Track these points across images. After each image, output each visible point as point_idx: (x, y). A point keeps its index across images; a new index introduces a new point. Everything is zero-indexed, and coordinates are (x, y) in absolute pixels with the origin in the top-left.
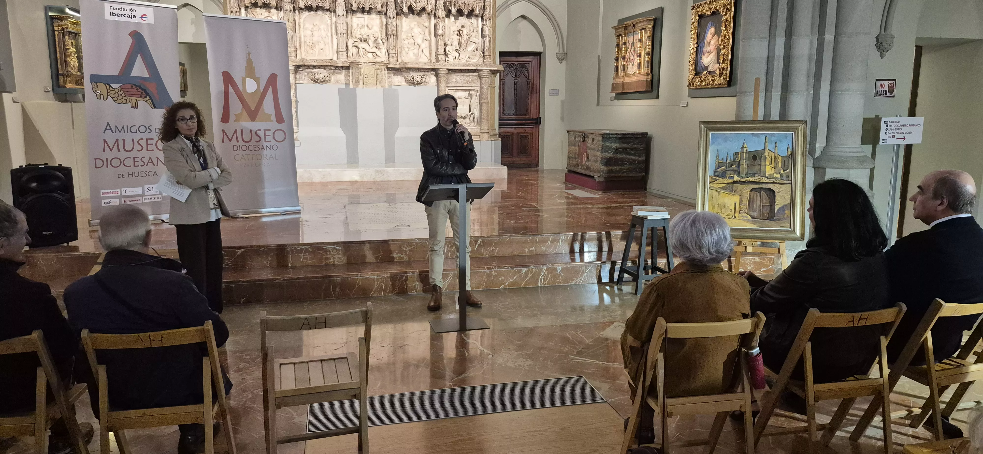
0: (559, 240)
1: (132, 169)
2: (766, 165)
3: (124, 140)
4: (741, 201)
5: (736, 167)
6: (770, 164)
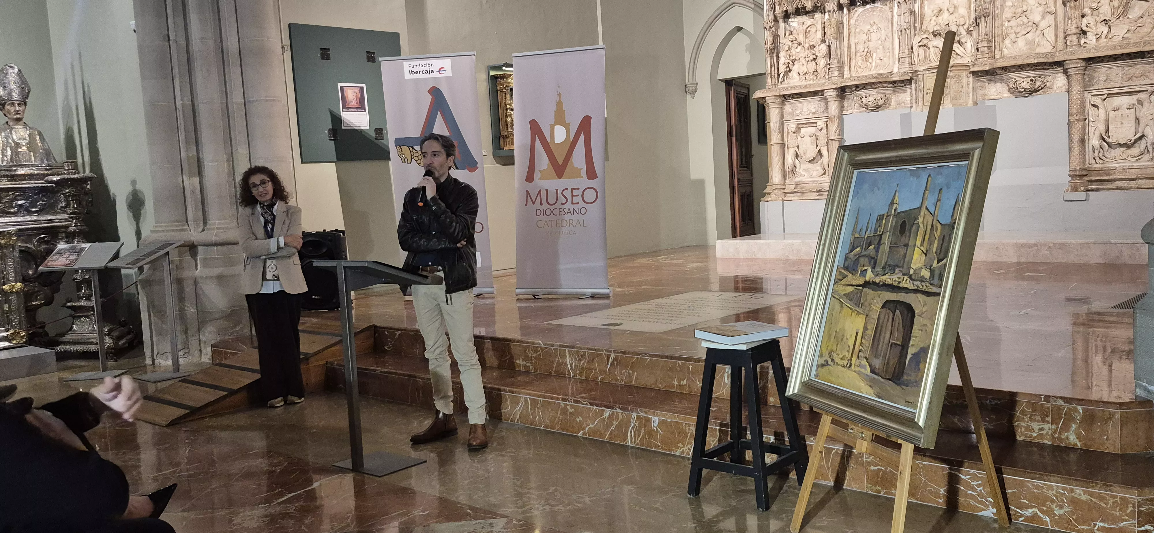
2: (914, 246)
4: (865, 329)
5: (874, 248)
6: (922, 245)
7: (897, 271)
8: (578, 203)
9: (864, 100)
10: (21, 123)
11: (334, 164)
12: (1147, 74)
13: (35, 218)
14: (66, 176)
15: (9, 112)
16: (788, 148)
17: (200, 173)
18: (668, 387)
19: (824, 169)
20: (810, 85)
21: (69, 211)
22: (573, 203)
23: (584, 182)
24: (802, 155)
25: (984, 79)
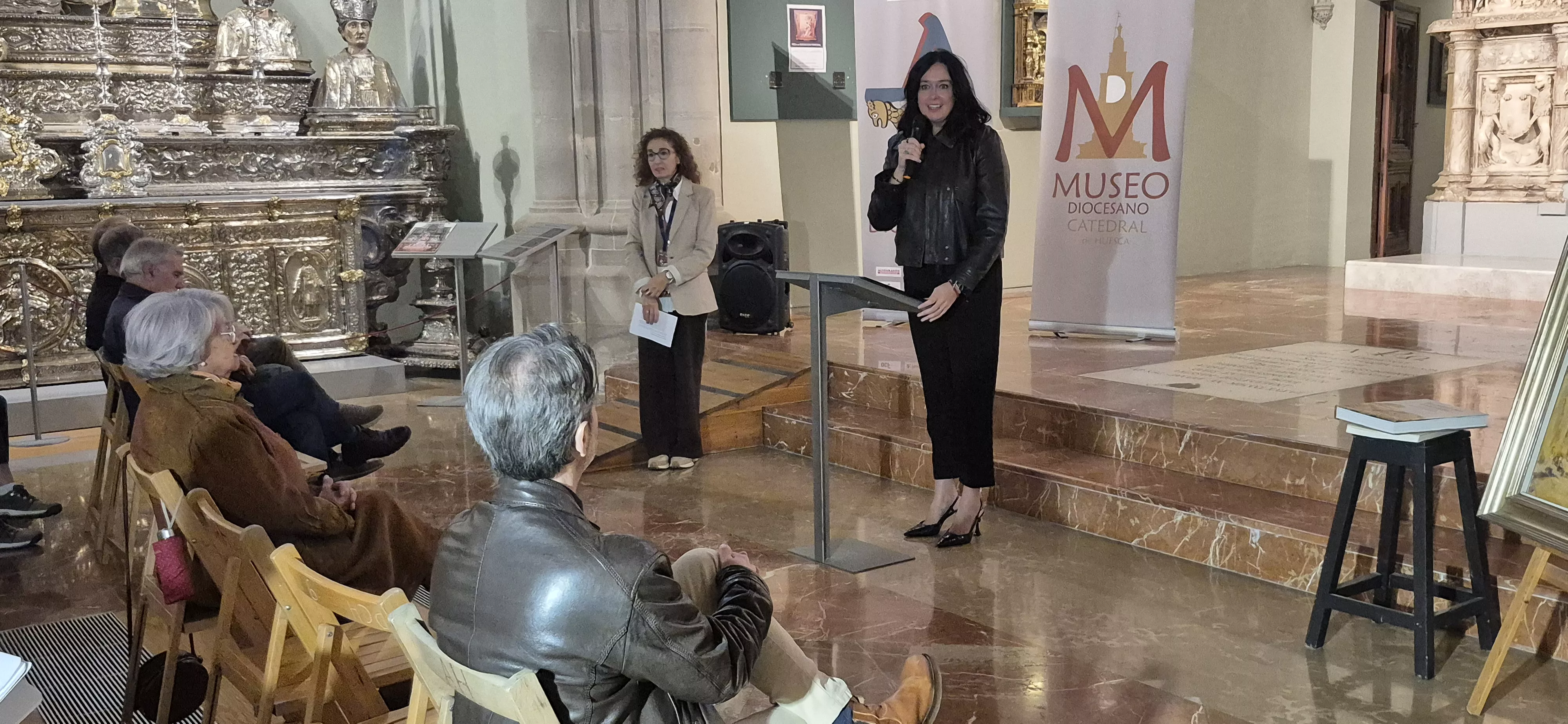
8: (1136, 196)
10: (365, 50)
11: (774, 124)
13: (379, 183)
14: (422, 128)
15: (350, 34)
17: (597, 132)
18: (1274, 486)
19: (1541, 153)
20: (1529, 15)
21: (424, 176)
22: (1127, 196)
23: (1148, 164)
24: (1505, 128)
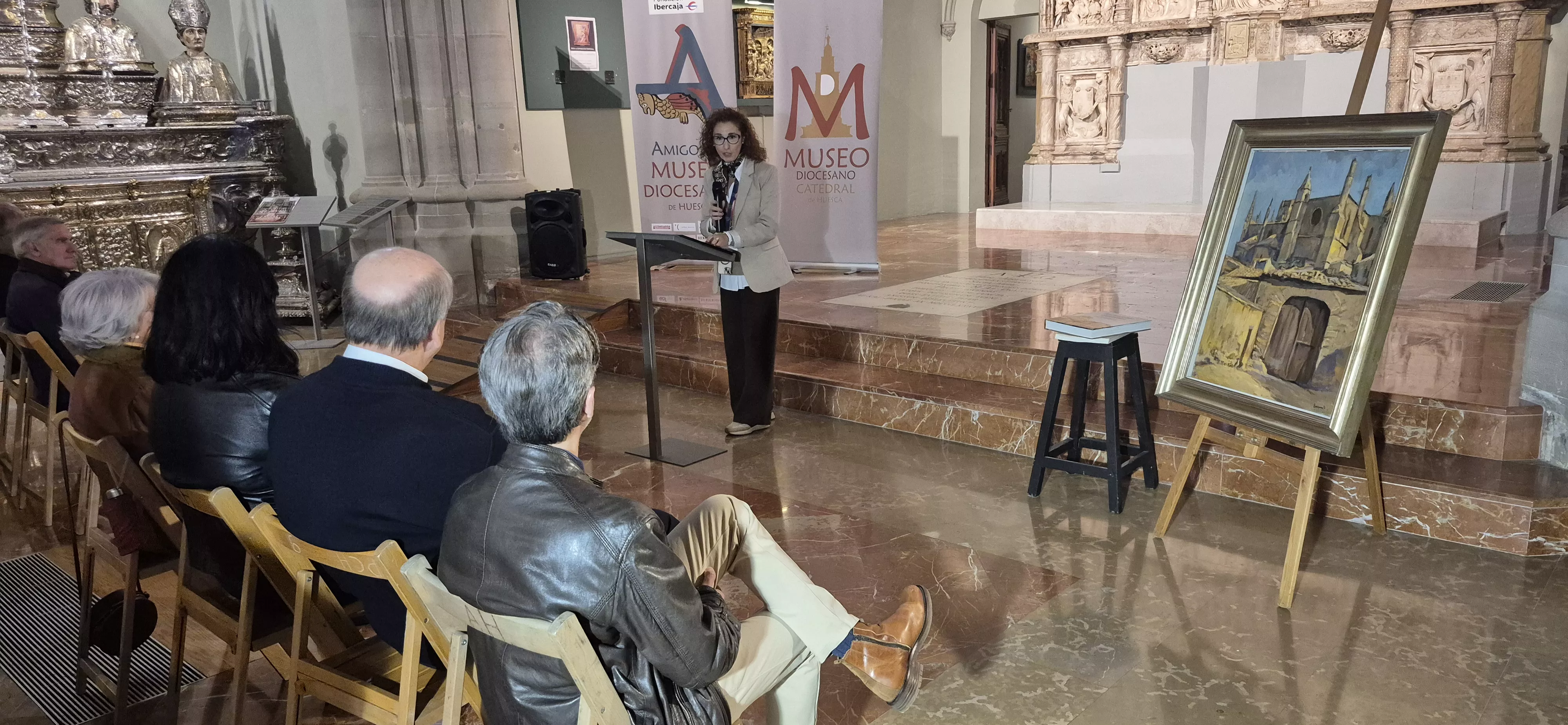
0: (1047, 364)
1: (684, 200)
2: (1332, 238)
3: (673, 163)
4: (1262, 325)
5: (1277, 237)
6: (1342, 237)
7: (1306, 264)
9: (1153, 49)
10: (202, 53)
11: (561, 112)
12: (1483, 30)
13: (224, 165)
14: (259, 118)
15: (188, 39)
16: (1061, 103)
17: (417, 121)
18: (980, 377)
19: (1101, 128)
20: (1092, 30)
21: (265, 158)
22: (839, 166)
23: (853, 142)
24: (1076, 111)
25: (1295, 29)
